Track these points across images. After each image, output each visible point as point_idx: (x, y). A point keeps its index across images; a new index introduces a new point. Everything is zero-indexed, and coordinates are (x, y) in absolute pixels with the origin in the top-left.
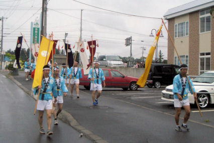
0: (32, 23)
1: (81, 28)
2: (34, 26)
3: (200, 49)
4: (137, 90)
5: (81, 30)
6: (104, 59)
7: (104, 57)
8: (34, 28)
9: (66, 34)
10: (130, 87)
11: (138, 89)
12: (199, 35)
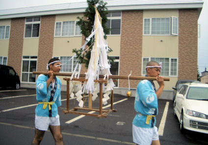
3: (23, 53)
12: (23, 39)
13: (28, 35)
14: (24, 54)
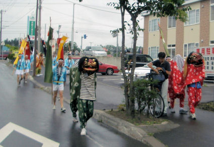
0: (28, 17)
1: (73, 20)
2: (30, 20)
4: (112, 75)
5: (73, 23)
6: (90, 50)
7: (90, 48)
8: (31, 22)
9: (60, 26)
10: (107, 73)
11: (114, 74)
12: (167, 30)
13: (170, 27)
14: (169, 43)
